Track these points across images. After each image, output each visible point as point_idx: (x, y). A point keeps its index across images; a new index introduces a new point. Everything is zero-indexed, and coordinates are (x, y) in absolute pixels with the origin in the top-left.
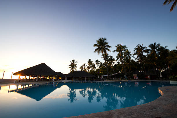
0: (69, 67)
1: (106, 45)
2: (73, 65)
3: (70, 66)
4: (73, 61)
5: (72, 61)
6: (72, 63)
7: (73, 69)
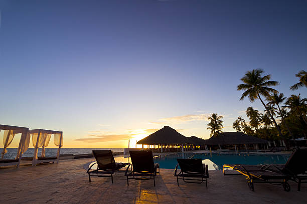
0: (208, 128)
1: (268, 81)
2: (215, 123)
3: (210, 127)
4: (215, 116)
5: (211, 116)
6: (212, 120)
7: (216, 130)
